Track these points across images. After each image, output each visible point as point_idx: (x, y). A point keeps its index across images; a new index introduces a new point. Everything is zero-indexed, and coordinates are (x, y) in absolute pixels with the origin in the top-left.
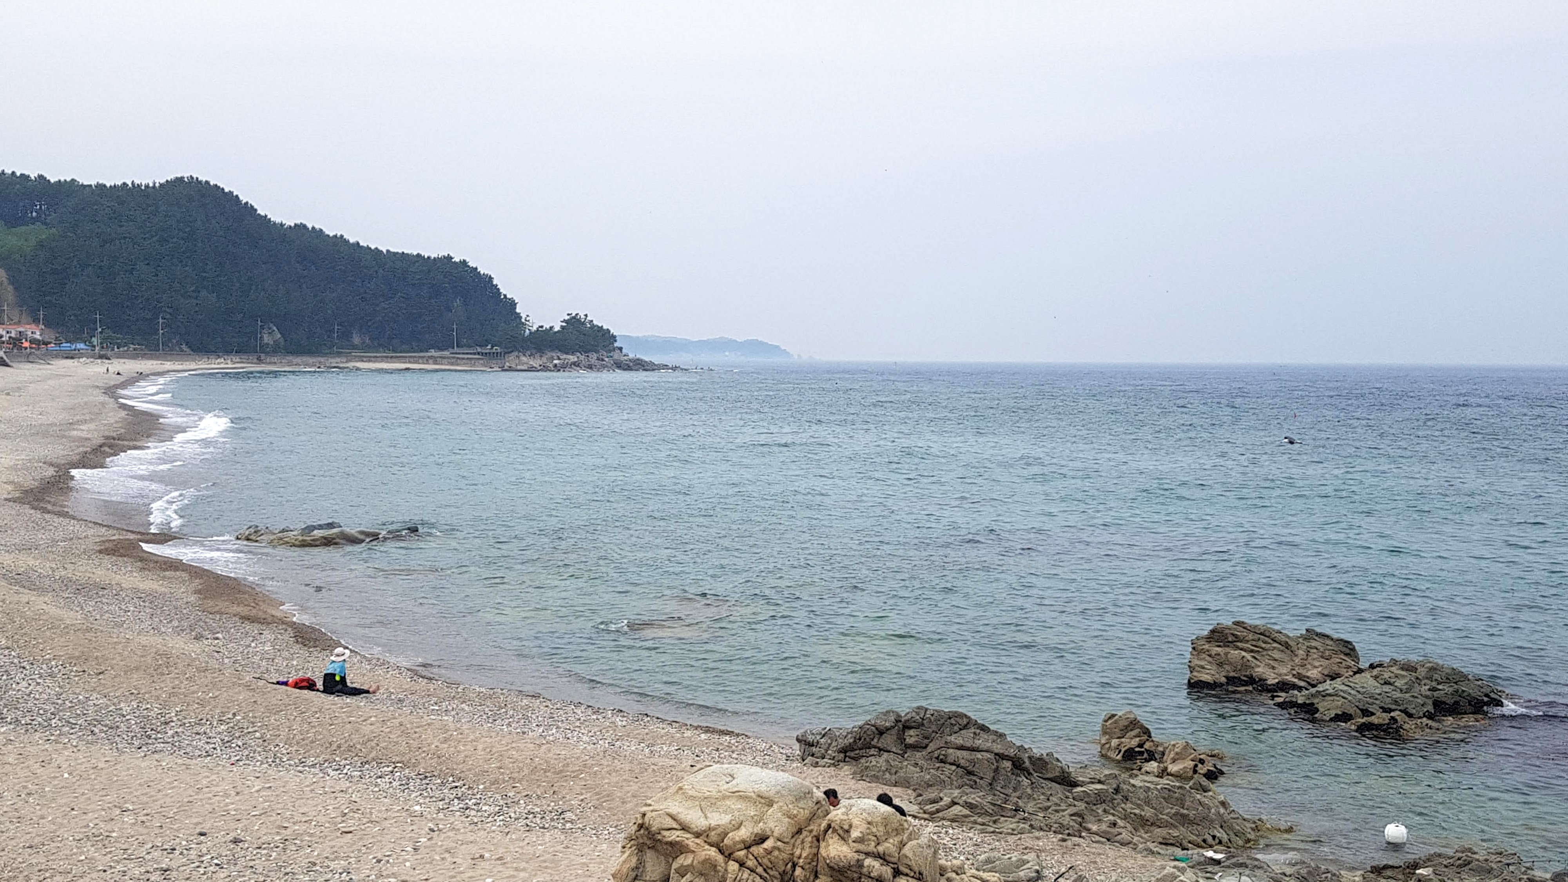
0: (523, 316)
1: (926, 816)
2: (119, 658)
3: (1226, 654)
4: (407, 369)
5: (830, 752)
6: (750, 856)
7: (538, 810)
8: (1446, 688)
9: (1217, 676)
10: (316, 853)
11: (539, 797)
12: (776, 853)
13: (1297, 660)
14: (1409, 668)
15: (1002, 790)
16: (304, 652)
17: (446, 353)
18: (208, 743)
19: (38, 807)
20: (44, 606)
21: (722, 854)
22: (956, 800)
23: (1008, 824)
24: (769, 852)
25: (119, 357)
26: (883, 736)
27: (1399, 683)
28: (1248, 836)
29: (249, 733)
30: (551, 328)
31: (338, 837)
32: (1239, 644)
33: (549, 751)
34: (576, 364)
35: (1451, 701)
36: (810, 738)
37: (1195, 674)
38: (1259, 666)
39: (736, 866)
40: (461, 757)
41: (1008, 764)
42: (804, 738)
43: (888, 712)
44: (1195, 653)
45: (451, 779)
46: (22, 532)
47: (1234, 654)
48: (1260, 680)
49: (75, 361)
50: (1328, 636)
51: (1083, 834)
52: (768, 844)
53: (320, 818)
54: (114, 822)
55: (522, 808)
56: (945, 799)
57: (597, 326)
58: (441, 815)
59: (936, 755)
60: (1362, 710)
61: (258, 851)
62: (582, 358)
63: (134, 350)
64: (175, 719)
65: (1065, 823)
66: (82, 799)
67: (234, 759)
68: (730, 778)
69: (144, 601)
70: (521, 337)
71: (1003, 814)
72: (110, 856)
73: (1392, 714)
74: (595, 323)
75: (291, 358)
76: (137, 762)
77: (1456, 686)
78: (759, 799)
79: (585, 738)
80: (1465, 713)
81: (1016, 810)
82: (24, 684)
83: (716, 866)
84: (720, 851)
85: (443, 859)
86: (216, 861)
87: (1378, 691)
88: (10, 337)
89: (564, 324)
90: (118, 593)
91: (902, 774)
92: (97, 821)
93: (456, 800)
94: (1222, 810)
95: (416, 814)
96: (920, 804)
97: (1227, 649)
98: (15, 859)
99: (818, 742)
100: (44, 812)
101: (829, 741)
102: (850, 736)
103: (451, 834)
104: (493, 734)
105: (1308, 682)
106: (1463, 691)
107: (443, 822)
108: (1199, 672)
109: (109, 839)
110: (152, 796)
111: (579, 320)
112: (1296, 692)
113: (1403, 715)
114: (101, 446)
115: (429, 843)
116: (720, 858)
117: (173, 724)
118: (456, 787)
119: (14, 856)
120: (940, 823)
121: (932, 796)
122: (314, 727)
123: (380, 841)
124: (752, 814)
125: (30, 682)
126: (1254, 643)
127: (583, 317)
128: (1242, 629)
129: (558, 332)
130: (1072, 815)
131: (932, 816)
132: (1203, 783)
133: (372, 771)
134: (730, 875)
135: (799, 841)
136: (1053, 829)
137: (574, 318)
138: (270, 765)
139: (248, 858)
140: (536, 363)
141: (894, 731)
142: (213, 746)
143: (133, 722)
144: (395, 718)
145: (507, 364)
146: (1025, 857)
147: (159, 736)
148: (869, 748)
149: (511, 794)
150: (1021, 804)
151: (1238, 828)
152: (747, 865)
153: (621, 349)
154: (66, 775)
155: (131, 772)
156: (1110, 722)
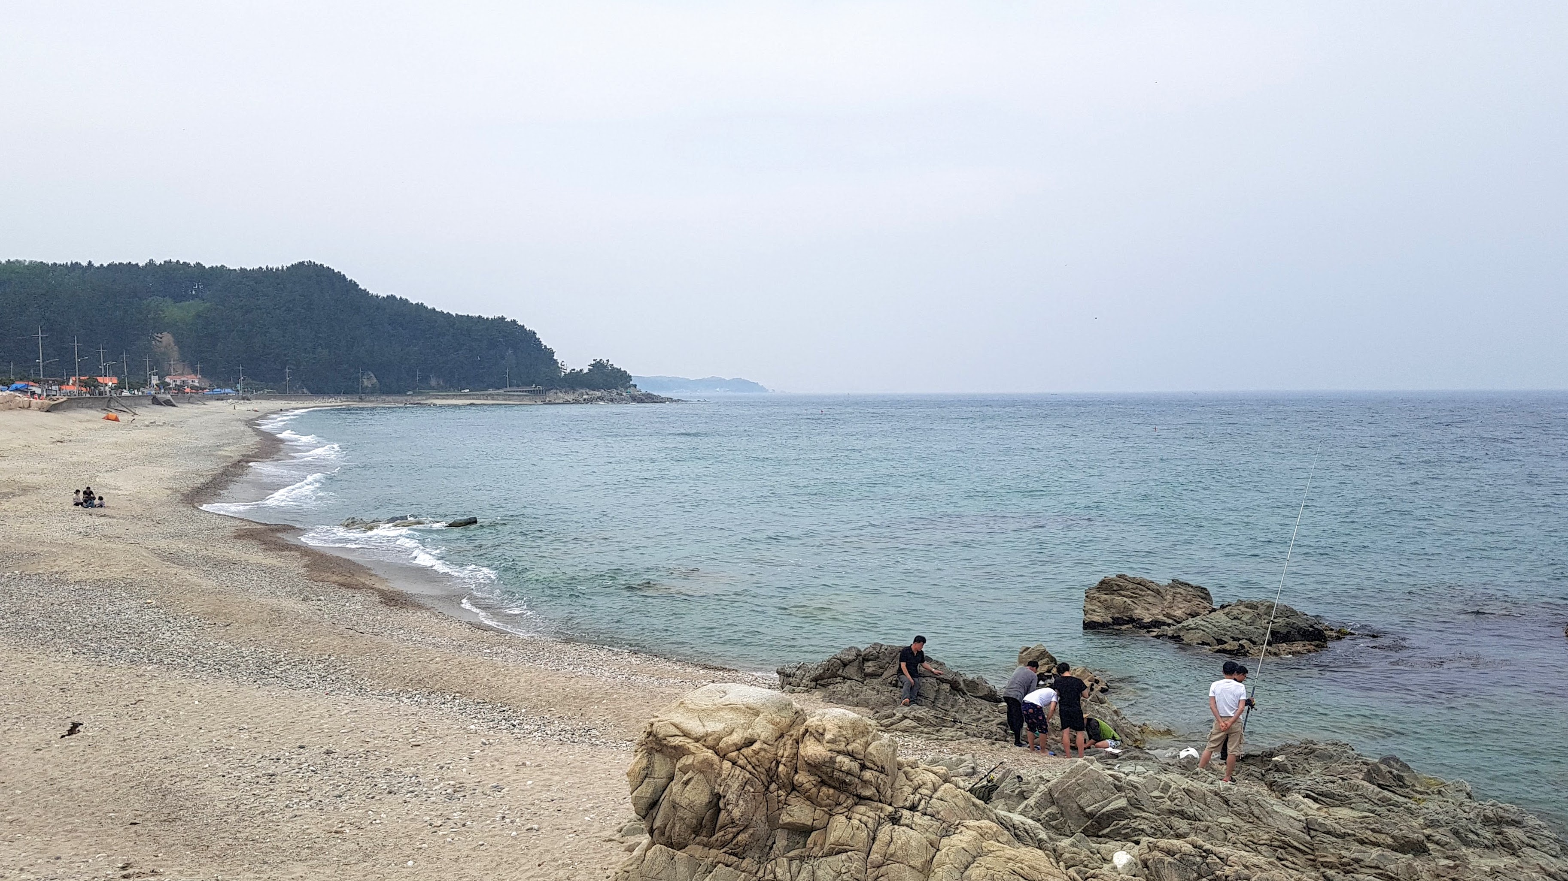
0: (560, 361)
1: (882, 728)
2: (242, 614)
3: (1112, 600)
4: (471, 404)
5: (804, 681)
6: (741, 756)
7: (570, 728)
8: (1281, 621)
9: (1105, 617)
10: (391, 762)
11: (570, 719)
12: (762, 753)
13: (1166, 603)
14: (1252, 606)
15: (942, 707)
16: (386, 610)
17: (501, 391)
18: (308, 678)
19: (173, 727)
20: (188, 577)
21: (718, 755)
22: (906, 715)
23: (948, 733)
24: (757, 753)
25: (257, 398)
26: (847, 668)
27: (1245, 618)
28: (1136, 737)
29: (340, 670)
30: (581, 370)
31: (409, 749)
32: (1122, 592)
33: (578, 683)
34: (601, 399)
35: (1284, 631)
36: (788, 671)
37: (1089, 616)
38: (1137, 609)
39: (730, 764)
40: (507, 688)
41: (947, 687)
42: (783, 671)
43: (851, 648)
44: (1089, 600)
45: (499, 704)
46: (178, 523)
47: (1118, 600)
48: (1139, 619)
49: (225, 401)
50: (1189, 585)
51: (1008, 739)
52: (756, 746)
53: (396, 735)
54: (232, 739)
55: (556, 726)
56: (897, 714)
57: (617, 369)
58: (492, 733)
59: (890, 681)
60: (1217, 640)
61: (346, 760)
62: (605, 393)
63: (268, 392)
64: (283, 659)
65: (994, 730)
66: (208, 720)
67: (328, 690)
68: (724, 694)
69: (265, 573)
70: (558, 378)
71: (945, 725)
72: (228, 764)
73: (1240, 642)
74: (615, 366)
75: (384, 397)
76: (252, 692)
77: (1288, 620)
78: (748, 710)
79: (607, 674)
80: (1295, 641)
81: (954, 722)
82: (169, 634)
83: (713, 764)
84: (716, 753)
85: (493, 766)
86: (312, 768)
87: (1229, 625)
88: (176, 385)
89: (591, 368)
90: (245, 567)
91: (862, 697)
92: (219, 737)
93: (504, 721)
94: (1115, 718)
95: (471, 731)
96: (877, 719)
97: (1113, 597)
98: (153, 768)
99: (794, 674)
100: (178, 730)
101: (803, 673)
102: (820, 668)
103: (498, 747)
104: (533, 670)
105: (1175, 620)
106: (1294, 623)
107: (493, 738)
108: (1091, 614)
109: (228, 751)
110: (263, 718)
111: (602, 364)
112: (1166, 628)
113: (1249, 642)
114: (239, 462)
115: (482, 754)
116: (716, 758)
117: (282, 663)
118: (504, 711)
119: (152, 765)
120: (894, 734)
121: (889, 712)
122: (392, 665)
123: (443, 752)
124: (742, 722)
125: (173, 632)
126: (1133, 591)
127: (605, 362)
128: (1124, 581)
129: (587, 373)
130: (998, 724)
131: (887, 728)
132: (1100, 697)
133: (436, 699)
134: (724, 772)
135: (781, 744)
136: (984, 735)
137: (598, 362)
138: (357, 695)
139: (337, 766)
140: (570, 397)
141: (856, 663)
142: (313, 680)
143: (251, 662)
144: (455, 658)
145: (548, 399)
146: (963, 757)
147: (271, 672)
148: (836, 677)
149: (547, 716)
150: (957, 716)
151: (1128, 730)
152: (738, 763)
153: (635, 386)
154: (197, 702)
155: (247, 699)
156: (1025, 653)
